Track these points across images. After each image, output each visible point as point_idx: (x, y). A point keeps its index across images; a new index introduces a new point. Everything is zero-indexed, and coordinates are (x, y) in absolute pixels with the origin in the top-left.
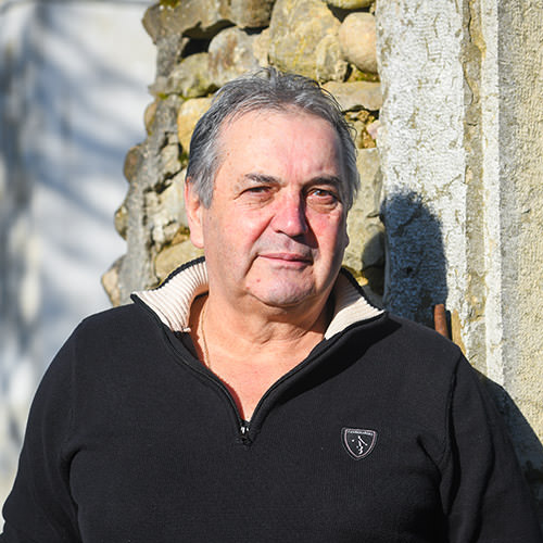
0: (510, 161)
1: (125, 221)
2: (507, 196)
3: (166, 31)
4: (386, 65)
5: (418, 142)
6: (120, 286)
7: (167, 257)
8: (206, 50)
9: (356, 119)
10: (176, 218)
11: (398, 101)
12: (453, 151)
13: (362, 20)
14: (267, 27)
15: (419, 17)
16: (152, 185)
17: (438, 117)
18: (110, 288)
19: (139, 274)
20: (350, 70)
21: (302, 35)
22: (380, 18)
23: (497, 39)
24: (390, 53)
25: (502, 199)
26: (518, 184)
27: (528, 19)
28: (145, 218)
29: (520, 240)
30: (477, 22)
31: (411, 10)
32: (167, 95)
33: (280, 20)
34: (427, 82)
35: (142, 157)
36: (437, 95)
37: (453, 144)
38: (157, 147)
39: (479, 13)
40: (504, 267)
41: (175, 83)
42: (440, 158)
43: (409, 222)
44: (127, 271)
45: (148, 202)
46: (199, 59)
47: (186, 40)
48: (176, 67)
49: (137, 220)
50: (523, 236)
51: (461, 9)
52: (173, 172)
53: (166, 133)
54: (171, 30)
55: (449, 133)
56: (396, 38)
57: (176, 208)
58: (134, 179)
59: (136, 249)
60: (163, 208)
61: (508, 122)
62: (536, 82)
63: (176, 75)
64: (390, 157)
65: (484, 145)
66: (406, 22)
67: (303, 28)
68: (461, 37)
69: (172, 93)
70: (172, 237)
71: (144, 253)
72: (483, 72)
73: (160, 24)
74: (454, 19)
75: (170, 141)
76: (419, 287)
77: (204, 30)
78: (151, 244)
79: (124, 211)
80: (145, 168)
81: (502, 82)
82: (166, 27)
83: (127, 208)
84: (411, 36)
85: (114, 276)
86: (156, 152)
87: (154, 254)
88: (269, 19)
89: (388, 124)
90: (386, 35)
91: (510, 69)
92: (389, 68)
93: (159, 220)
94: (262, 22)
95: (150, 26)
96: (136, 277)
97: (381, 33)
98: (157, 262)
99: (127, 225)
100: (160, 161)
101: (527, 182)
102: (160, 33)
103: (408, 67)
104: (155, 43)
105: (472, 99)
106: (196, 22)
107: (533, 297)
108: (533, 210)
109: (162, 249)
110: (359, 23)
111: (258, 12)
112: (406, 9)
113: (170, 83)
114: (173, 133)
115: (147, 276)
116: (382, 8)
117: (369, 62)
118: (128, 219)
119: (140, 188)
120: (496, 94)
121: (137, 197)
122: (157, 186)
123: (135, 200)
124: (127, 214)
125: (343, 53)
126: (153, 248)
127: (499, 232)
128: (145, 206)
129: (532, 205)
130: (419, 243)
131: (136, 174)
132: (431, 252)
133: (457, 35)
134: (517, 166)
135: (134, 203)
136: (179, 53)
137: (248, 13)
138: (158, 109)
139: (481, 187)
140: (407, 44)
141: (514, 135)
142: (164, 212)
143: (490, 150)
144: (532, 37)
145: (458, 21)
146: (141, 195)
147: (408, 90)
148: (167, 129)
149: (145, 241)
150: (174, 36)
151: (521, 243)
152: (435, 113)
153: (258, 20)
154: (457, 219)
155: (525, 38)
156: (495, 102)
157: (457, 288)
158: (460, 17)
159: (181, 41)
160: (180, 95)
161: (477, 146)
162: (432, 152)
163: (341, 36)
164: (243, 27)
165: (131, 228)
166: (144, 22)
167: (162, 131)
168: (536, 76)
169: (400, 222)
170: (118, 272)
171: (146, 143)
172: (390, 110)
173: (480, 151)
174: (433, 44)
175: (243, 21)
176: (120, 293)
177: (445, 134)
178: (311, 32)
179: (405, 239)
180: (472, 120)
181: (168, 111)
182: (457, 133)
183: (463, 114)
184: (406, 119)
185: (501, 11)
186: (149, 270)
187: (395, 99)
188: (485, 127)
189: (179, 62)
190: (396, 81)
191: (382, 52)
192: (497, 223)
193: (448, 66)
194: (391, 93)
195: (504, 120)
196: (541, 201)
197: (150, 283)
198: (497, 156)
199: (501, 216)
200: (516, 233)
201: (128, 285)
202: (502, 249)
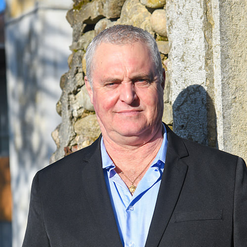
0: (226, 75)
1: (61, 108)
2: (225, 91)
3: (76, 21)
4: (170, 33)
5: (185, 68)
6: (59, 137)
7: (79, 123)
8: (94, 29)
10: (83, 105)
11: (176, 49)
12: (200, 71)
13: (160, 13)
14: (119, 18)
15: (185, 11)
16: (72, 91)
17: (193, 56)
18: (55, 138)
19: (67, 131)
20: (156, 36)
21: (134, 21)
22: (168, 12)
23: (219, 19)
24: (172, 27)
25: (223, 92)
26: (230, 86)
27: (233, 9)
28: (69, 106)
29: (232, 111)
30: (210, 12)
31: (181, 7)
32: (77, 50)
33: (125, 15)
34: (189, 40)
35: (67, 79)
36: (193, 46)
37: (200, 68)
38: (73, 74)
39: (211, 8)
40: (224, 124)
41: (80, 45)
42: (195, 75)
43: (182, 105)
44: (62, 130)
45: (70, 99)
46: (91, 33)
47: (85, 25)
48: (81, 37)
49: (65, 107)
50: (233, 109)
51: (202, 6)
52: (81, 85)
53: (77, 68)
54: (78, 21)
55: (199, 63)
56: (175, 20)
57: (82, 101)
58: (64, 88)
59: (65, 120)
60: (77, 101)
61: (225, 57)
62: (238, 38)
63: (81, 41)
64: (173, 75)
65: (214, 68)
66: (179, 13)
67: (135, 17)
68: (203, 19)
69: (79, 49)
70: (81, 115)
71: (69, 122)
72: (213, 35)
73: (73, 18)
74: (200, 11)
75: (79, 71)
76: (187, 134)
77: (92, 20)
78: (72, 117)
79: (60, 103)
80: (68, 83)
81: (222, 39)
82: (76, 19)
83: (61, 102)
84: (181, 19)
85: (57, 133)
86: (73, 76)
87: (74, 122)
88: (120, 14)
89: (172, 60)
90: (170, 19)
91: (226, 33)
92: (172, 34)
93: (75, 107)
94: (117, 16)
95: (70, 19)
96: (66, 133)
97: (168, 19)
98: (75, 126)
99: (62, 109)
100: (75, 80)
101: (234, 84)
102: (73, 22)
103: (180, 34)
104: (72, 27)
105: (208, 48)
106: (89, 16)
107: (238, 137)
108: (237, 97)
109: (77, 120)
110: (159, 14)
111: (115, 11)
112: (179, 7)
113: (78, 45)
114: (80, 67)
115: (70, 132)
116: (168, 7)
117: (164, 32)
118: (62, 106)
119: (67, 93)
120: (219, 45)
121: (65, 97)
122: (74, 91)
123: (64, 98)
124: (61, 105)
125: (152, 28)
126: (73, 120)
127: (222, 108)
128: (69, 101)
129: (237, 95)
130: (186, 114)
131: (65, 86)
132: (192, 118)
133: (201, 18)
134: (229, 78)
135: (64, 100)
136: (82, 31)
137: (111, 12)
138: (73, 57)
139: (213, 88)
140: (179, 23)
141: (228, 63)
142: (78, 103)
143: (217, 70)
144: (235, 18)
145: (201, 12)
146: (67, 96)
147: (181, 44)
148: (77, 66)
149: (69, 117)
150: (79, 24)
151: (232, 112)
152: (192, 54)
153: (115, 14)
154: (203, 103)
155: (232, 19)
156: (219, 48)
157: (204, 134)
158: (202, 10)
159: (82, 25)
160: (83, 50)
161: (211, 69)
162: (192, 72)
163: (151, 20)
164: (109, 18)
165: (63, 111)
166: (67, 17)
167: (75, 66)
168: (238, 36)
169: (178, 105)
170: (58, 131)
171: (69, 72)
172: (173, 53)
173: (213, 71)
174: (191, 23)
175: (109, 15)
176: (60, 140)
177: (197, 64)
178: (138, 19)
179: (180, 112)
180: (209, 57)
181: (78, 57)
182: (202, 63)
183: (204, 54)
184: (180, 57)
185: (221, 7)
186: (71, 130)
187: (175, 48)
188: (215, 60)
189: (82, 35)
190: (175, 40)
191: (169, 27)
192: (221, 103)
193: (197, 33)
194: (173, 46)
195: (223, 56)
196: (241, 93)
197: (72, 136)
198: (220, 73)
199: (222, 100)
200: (229, 108)
201: (63, 136)
202: (223, 115)
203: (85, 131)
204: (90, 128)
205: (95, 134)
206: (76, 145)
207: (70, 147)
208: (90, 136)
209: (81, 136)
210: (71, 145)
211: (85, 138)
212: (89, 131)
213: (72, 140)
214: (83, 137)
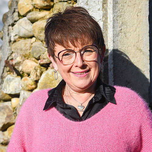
0: (116, 15)
1: (2, 35)
2: (115, 25)
5: (88, 9)
7: (15, 45)
9: (70, 3)
10: (17, 34)
12: (99, 12)
16: (11, 24)
17: (94, 2)
19: (7, 50)
25: (114, 26)
26: (118, 21)
28: (8, 34)
35: (7, 16)
37: (99, 10)
38: (12, 13)
40: (114, 46)
42: (95, 14)
44: (3, 49)
45: (9, 29)
49: (6, 34)
50: (120, 37)
52: (17, 20)
53: (14, 9)
55: (98, 6)
57: (17, 31)
59: (6, 43)
70: (16, 39)
71: (8, 44)
75: (16, 11)
78: (10, 41)
80: (8, 19)
83: (3, 31)
87: (11, 44)
89: (80, 4)
93: (12, 35)
98: (12, 47)
99: (3, 36)
100: (13, 17)
101: (121, 21)
108: (123, 29)
109: (13, 43)
114: (16, 9)
115: (9, 51)
119: (7, 25)
124: (3, 33)
126: (11, 43)
127: (112, 36)
128: (8, 30)
129: (122, 28)
131: (6, 21)
134: (118, 16)
135: (5, 30)
138: (12, 2)
139: (107, 22)
141: (117, 7)
142: (14, 32)
143: (110, 11)
146: (7, 27)
148: (15, 7)
151: (119, 39)
162: (93, 12)
165: (4, 37)
170: (0, 50)
171: (9, 12)
173: (107, 11)
180: (105, 2)
181: (15, 2)
182: (100, 6)
184: (85, 2)
186: (10, 49)
188: (109, 4)
192: (112, 33)
195: (114, 2)
196: (125, 26)
197: (10, 53)
198: (112, 13)
199: (113, 31)
200: (117, 36)
201: (3, 53)
202: (113, 41)
203: (19, 50)
204: (22, 49)
205: (25, 52)
206: (12, 59)
207: (8, 60)
208: (22, 54)
209: (16, 53)
210: (9, 59)
211: (19, 55)
212: (21, 50)
213: (10, 56)
214: (17, 54)
